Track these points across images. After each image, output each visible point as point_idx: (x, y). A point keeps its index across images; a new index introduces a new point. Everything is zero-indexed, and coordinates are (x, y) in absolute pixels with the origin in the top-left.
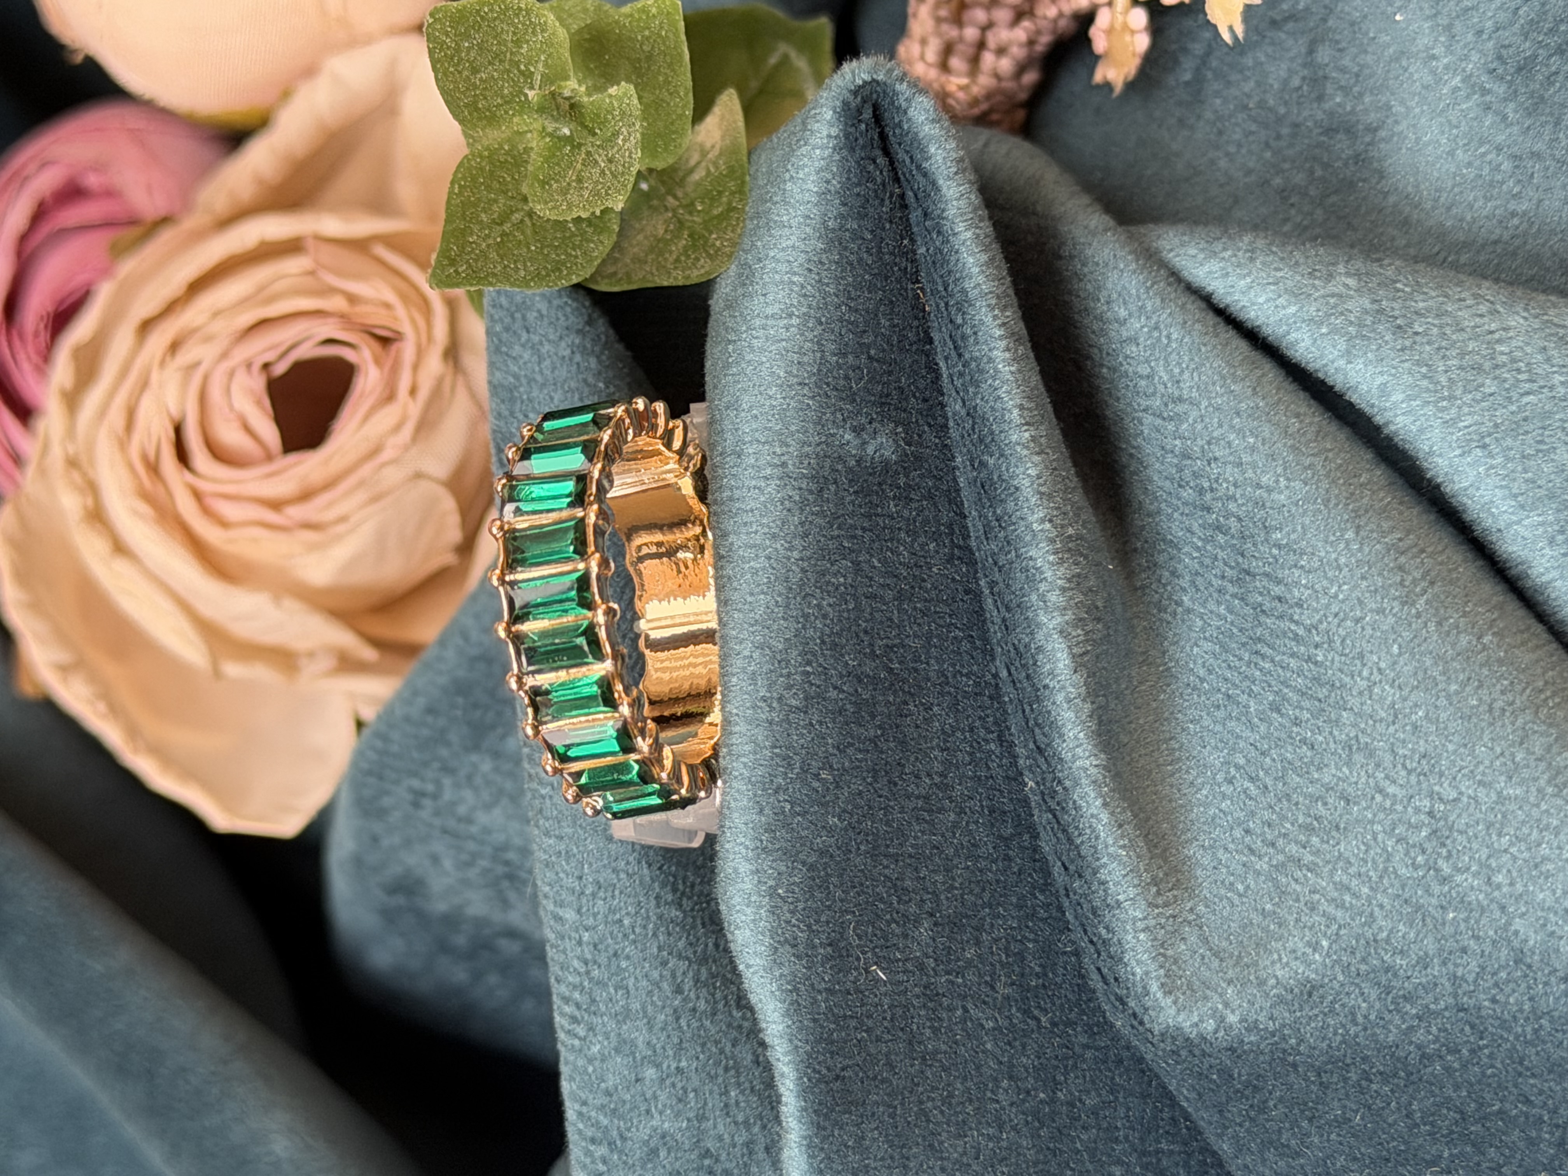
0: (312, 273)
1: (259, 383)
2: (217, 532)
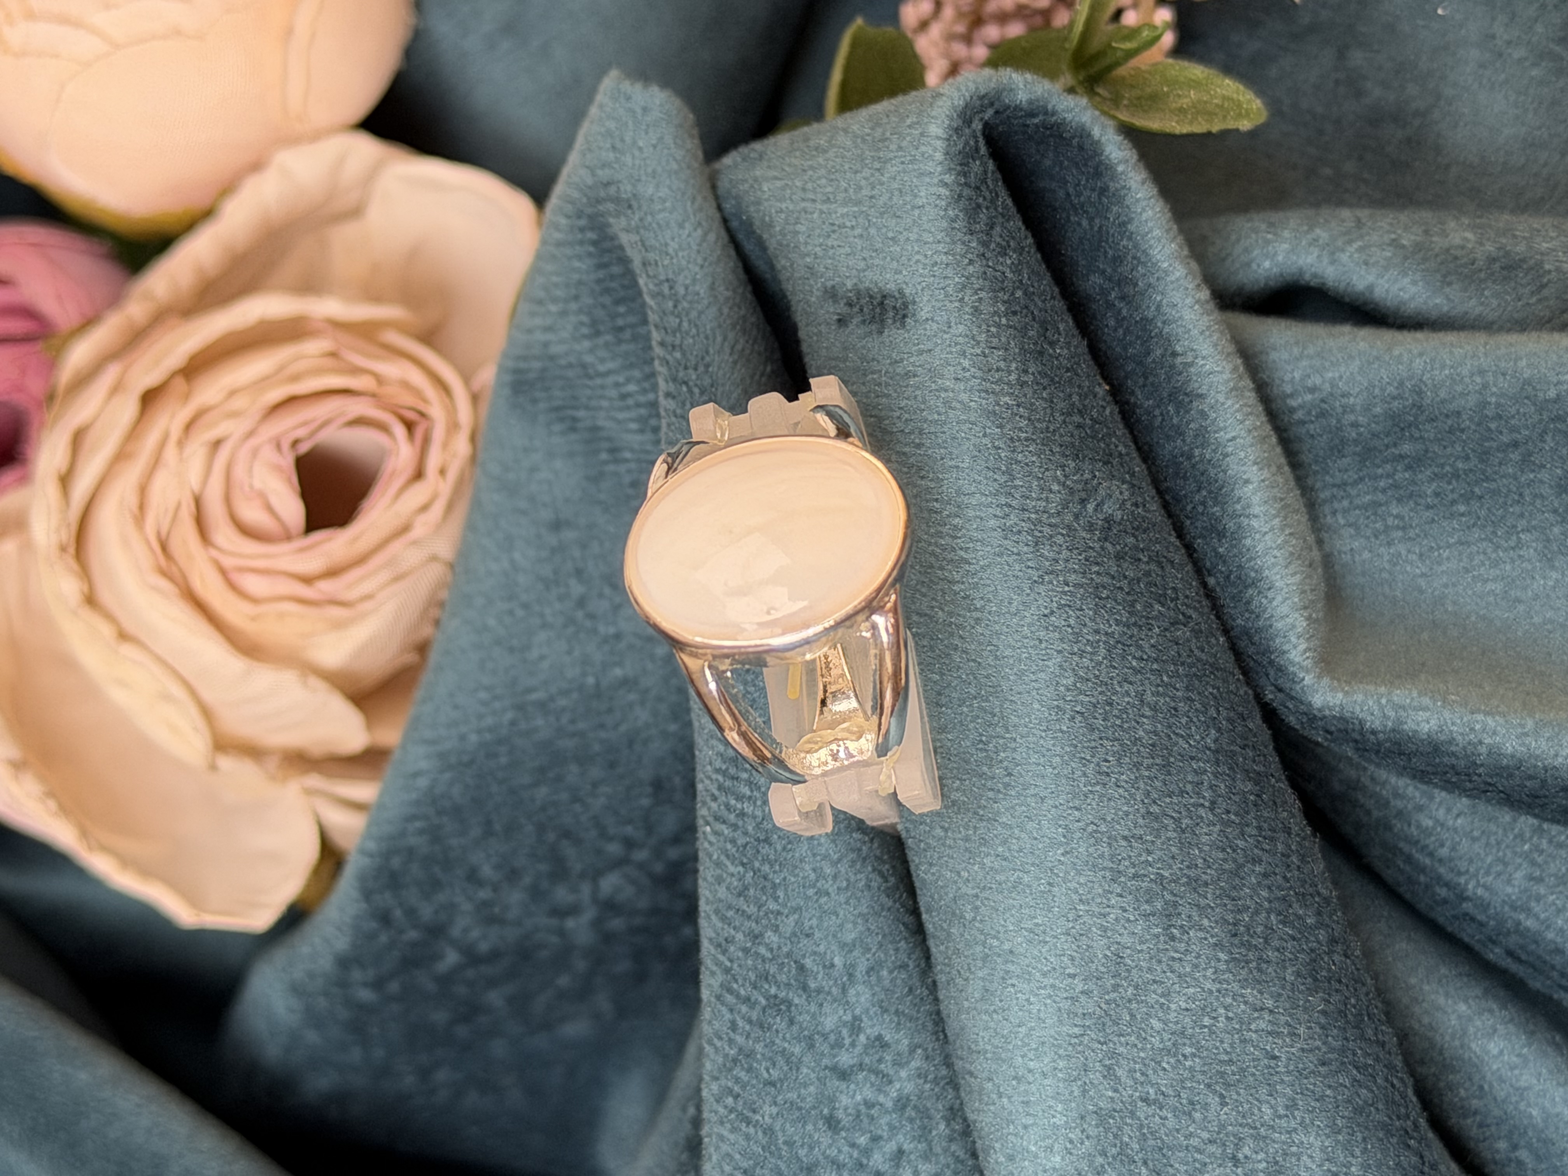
0: (331, 353)
1: (288, 461)
2: (246, 608)
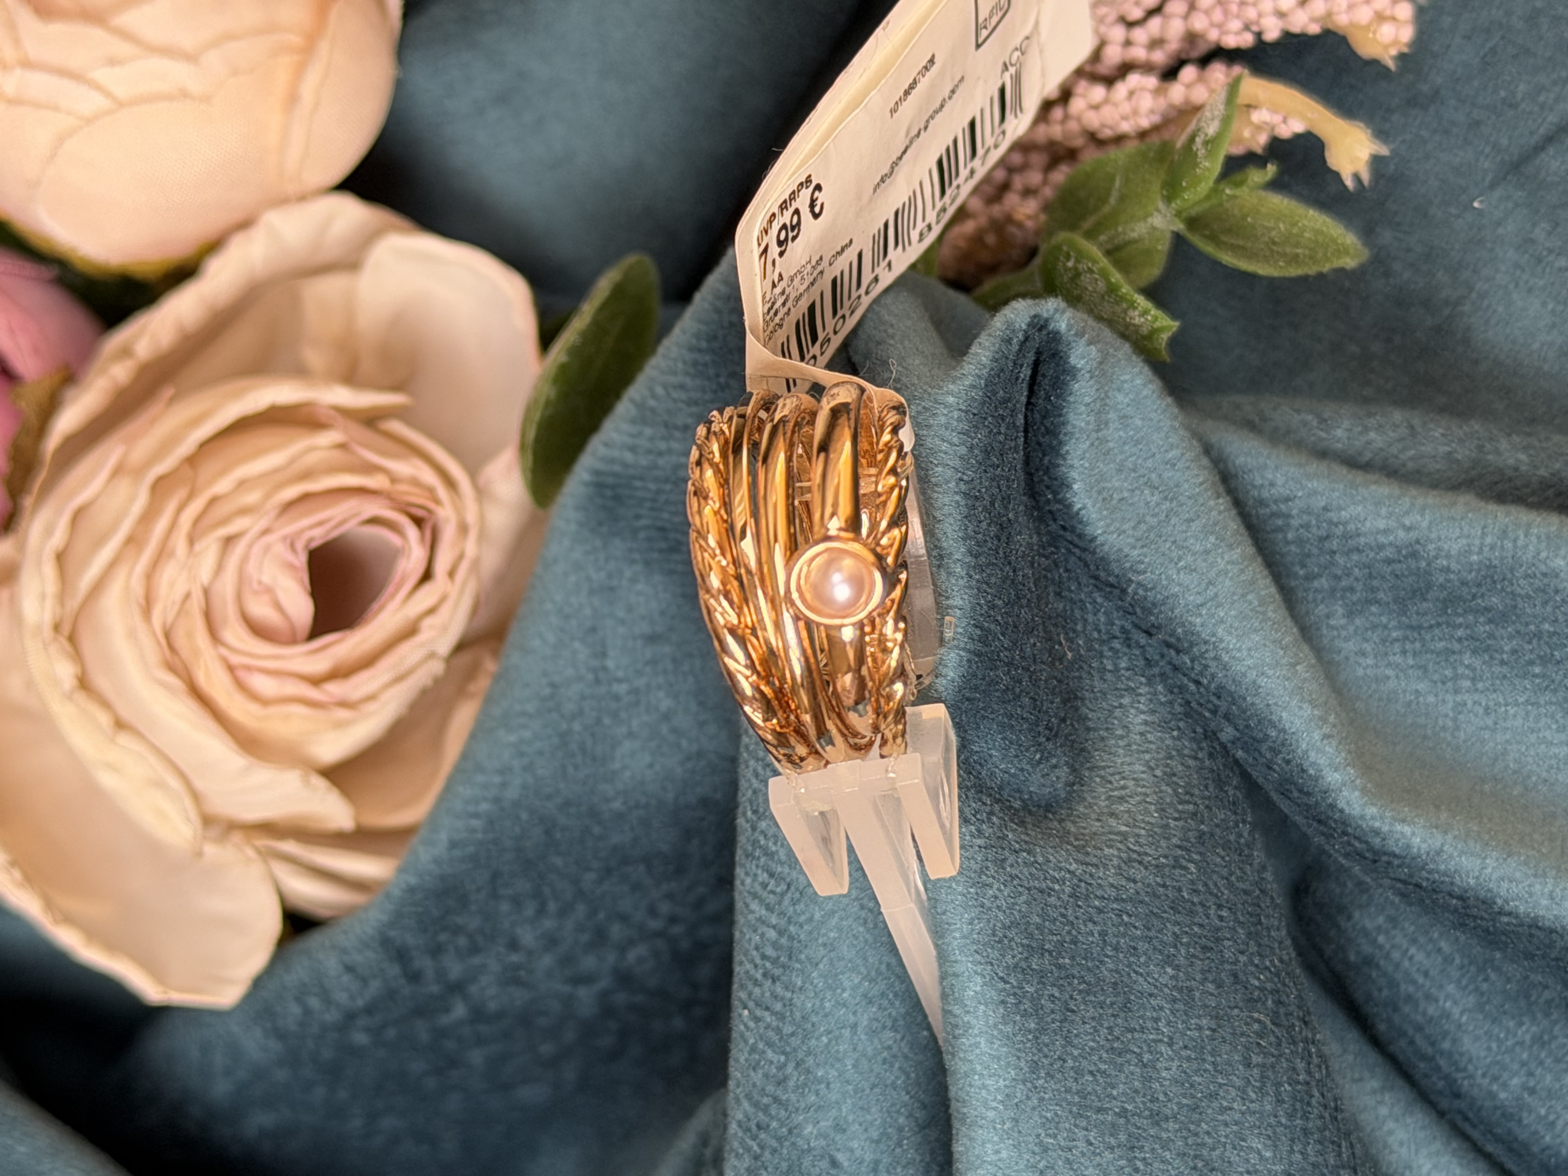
0: (342, 446)
1: (301, 560)
2: (254, 708)
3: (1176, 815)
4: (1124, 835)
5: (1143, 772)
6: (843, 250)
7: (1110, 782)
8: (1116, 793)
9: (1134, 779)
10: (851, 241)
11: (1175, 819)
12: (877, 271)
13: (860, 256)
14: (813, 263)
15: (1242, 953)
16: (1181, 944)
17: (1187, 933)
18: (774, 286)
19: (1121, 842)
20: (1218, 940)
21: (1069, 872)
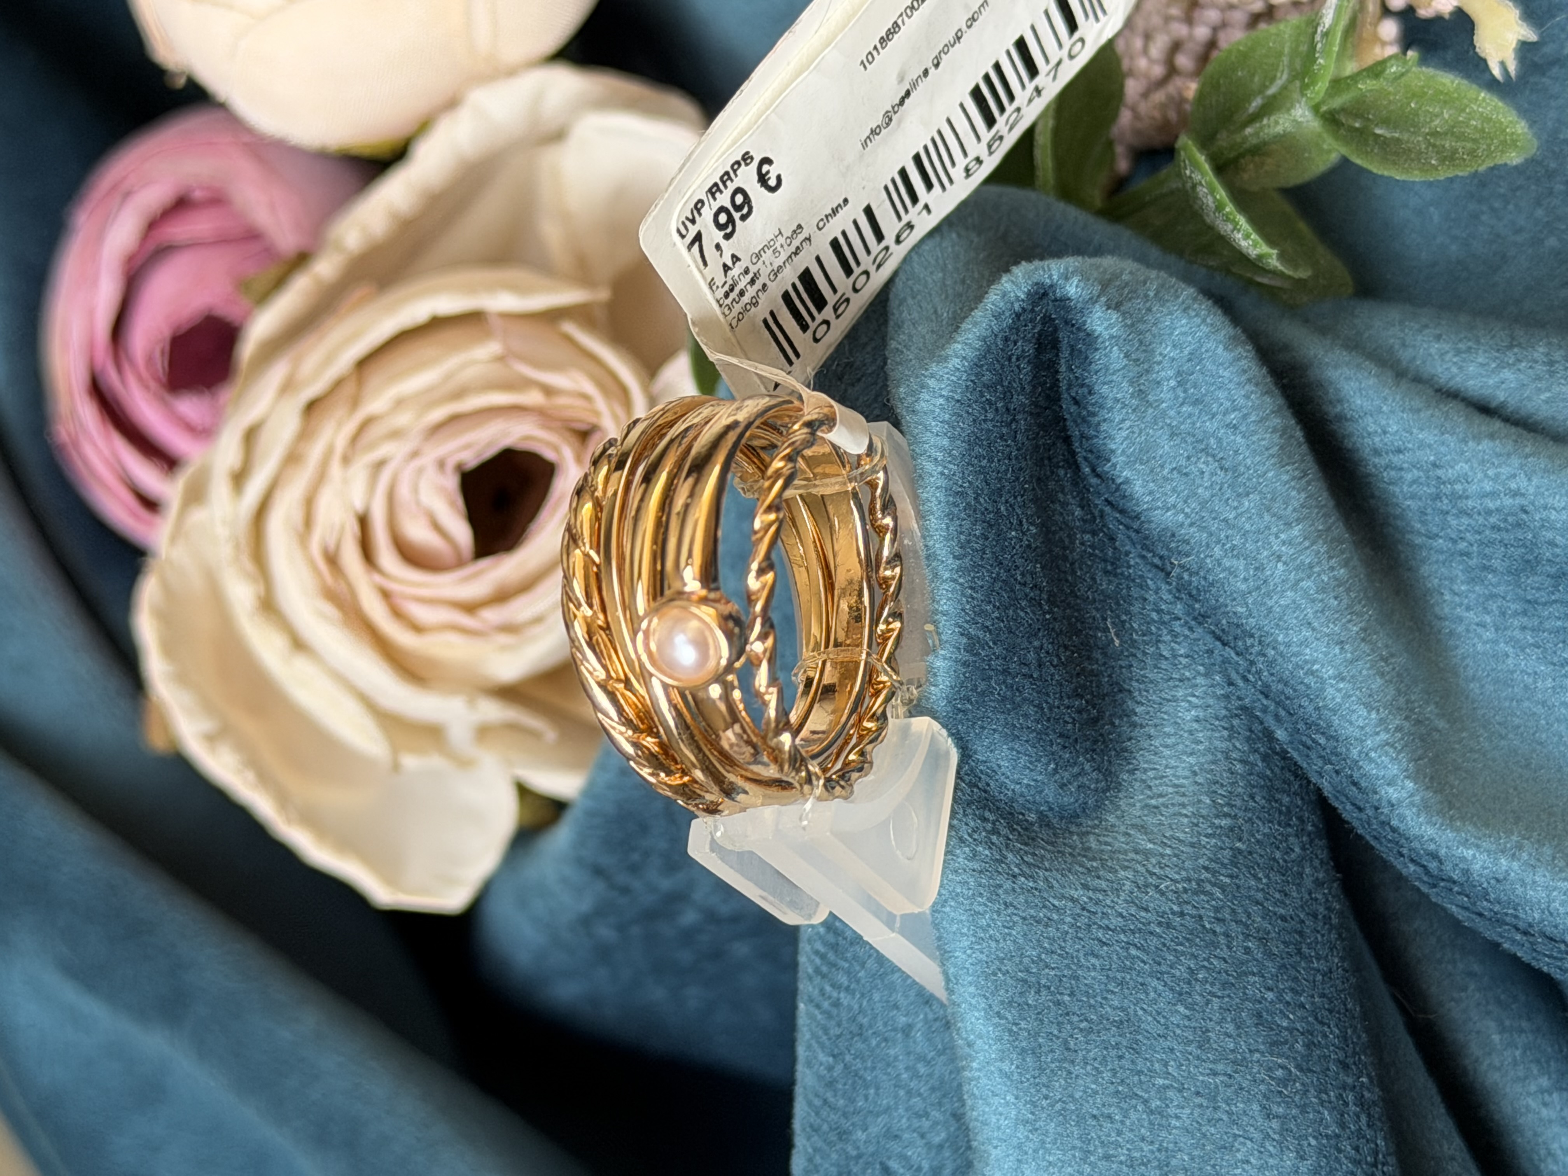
0: (501, 359)
1: (452, 483)
2: (410, 636)
3: (1210, 831)
4: (1147, 854)
5: (1185, 778)
6: (835, 212)
7: (1150, 787)
8: (1153, 802)
9: (1176, 786)
10: (846, 201)
11: (1207, 836)
12: (905, 219)
13: (869, 212)
14: (787, 233)
15: (1270, 989)
16: (1196, 980)
17: (1204, 966)
18: (726, 268)
19: (1140, 863)
20: (1241, 975)
21: (1072, 900)
